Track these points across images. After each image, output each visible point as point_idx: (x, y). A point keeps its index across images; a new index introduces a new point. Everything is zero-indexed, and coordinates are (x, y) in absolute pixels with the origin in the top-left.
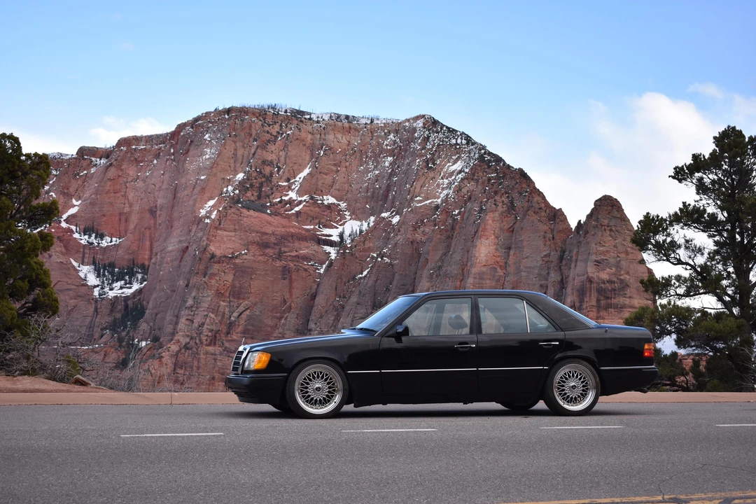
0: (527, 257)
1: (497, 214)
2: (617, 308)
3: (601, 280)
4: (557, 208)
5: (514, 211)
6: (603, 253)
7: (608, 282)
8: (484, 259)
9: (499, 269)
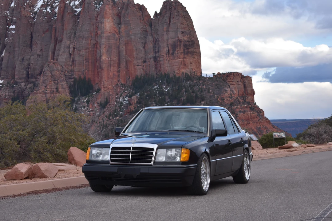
0: (133, 29)
1: (110, 6)
2: (191, 53)
3: (185, 40)
4: (141, 4)
5: (116, 4)
6: (184, 28)
7: (187, 41)
8: (109, 29)
9: (116, 35)
